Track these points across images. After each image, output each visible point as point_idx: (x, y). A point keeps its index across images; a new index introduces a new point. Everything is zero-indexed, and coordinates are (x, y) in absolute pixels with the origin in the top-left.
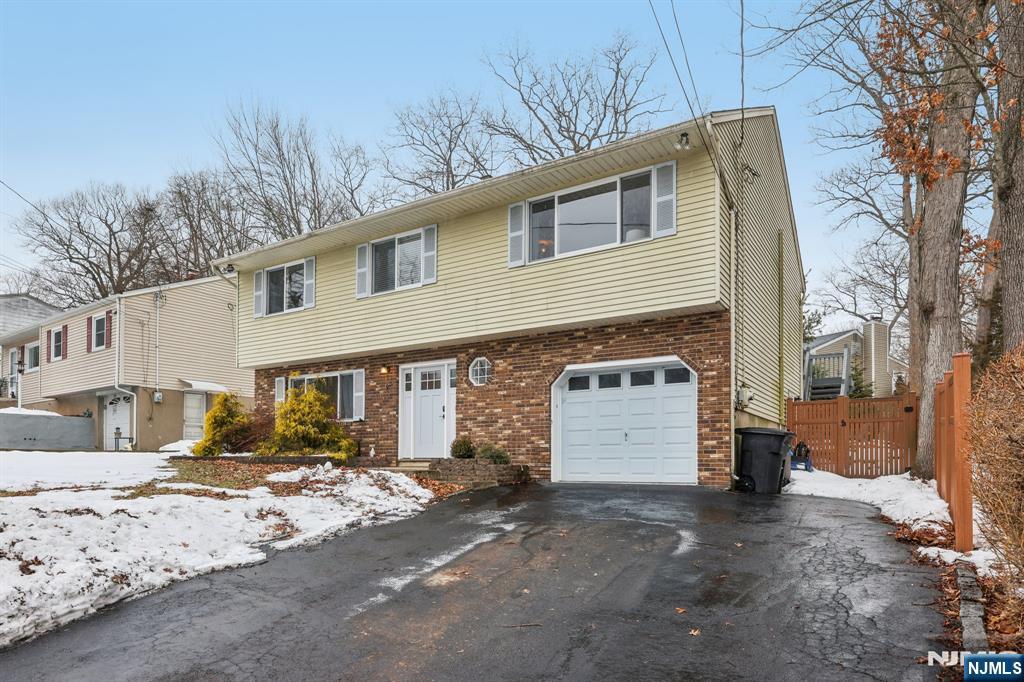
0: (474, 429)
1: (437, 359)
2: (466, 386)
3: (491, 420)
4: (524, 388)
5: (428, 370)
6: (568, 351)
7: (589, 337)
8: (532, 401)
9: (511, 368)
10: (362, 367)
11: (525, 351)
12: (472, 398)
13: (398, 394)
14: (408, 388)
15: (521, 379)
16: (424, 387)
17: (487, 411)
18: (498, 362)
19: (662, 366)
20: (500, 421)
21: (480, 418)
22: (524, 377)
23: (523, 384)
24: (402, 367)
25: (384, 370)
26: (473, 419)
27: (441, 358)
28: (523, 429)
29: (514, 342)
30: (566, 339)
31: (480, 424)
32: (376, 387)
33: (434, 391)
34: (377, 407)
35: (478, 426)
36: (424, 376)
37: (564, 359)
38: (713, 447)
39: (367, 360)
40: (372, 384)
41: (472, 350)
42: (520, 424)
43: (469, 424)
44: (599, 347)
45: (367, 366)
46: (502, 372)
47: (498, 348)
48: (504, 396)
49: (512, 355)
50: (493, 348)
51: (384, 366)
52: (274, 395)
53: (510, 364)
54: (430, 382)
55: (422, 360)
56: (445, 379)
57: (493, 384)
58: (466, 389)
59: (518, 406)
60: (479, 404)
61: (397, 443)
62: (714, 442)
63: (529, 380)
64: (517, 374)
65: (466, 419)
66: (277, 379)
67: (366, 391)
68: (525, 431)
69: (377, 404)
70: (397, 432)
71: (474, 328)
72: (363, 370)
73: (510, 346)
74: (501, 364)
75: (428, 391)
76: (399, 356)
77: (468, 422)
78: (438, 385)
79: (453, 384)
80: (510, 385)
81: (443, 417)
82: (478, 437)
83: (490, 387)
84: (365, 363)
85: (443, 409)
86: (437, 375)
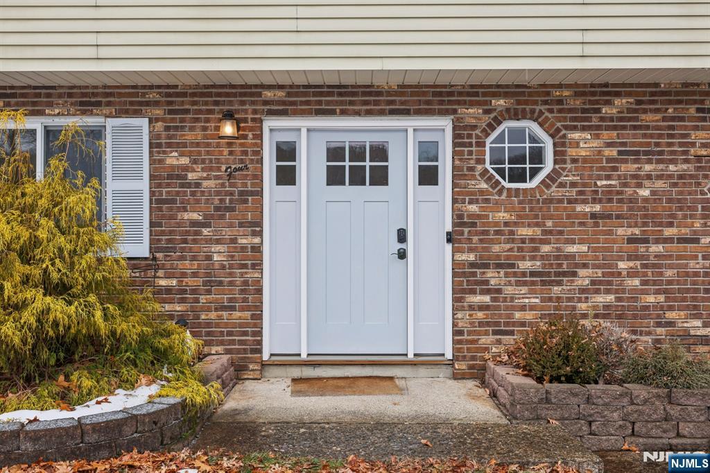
0: (509, 290)
1: (393, 112)
2: (484, 186)
3: (562, 270)
4: (646, 200)
5: (347, 140)
9: (613, 152)
10: (137, 113)
11: (649, 118)
12: (502, 216)
13: (260, 193)
14: (286, 177)
15: (639, 181)
16: (335, 177)
17: (546, 249)
18: (576, 135)
20: (582, 272)
21: (525, 265)
22: (649, 177)
23: (645, 193)
24: (269, 123)
25: (228, 129)
26: (505, 265)
27: (406, 113)
28: (646, 292)
29: (618, 94)
31: (523, 279)
32: (186, 169)
33: (368, 191)
34: (194, 223)
35: (518, 284)
36: (335, 153)
39: (153, 96)
40: (174, 159)
41: (501, 103)
42: (636, 282)
43: (494, 277)
45: (158, 112)
46: (585, 160)
47: (578, 103)
48: (594, 216)
49: (616, 123)
50: (560, 102)
51: (229, 116)
53: (609, 145)
54: (357, 167)
55: (344, 113)
56: (402, 164)
57: (562, 185)
58: (482, 192)
59: (631, 240)
61: (260, 317)
63: (660, 185)
64: (629, 168)
65: (486, 266)
67: (152, 177)
68: (651, 299)
69: (195, 216)
70: (259, 291)
71: (577, 50)
72: (144, 122)
73: (608, 103)
74: (584, 143)
75: (347, 191)
76: (268, 94)
77: (490, 273)
78: (380, 177)
79: (428, 176)
80: (609, 192)
81: (402, 255)
82: (523, 308)
83: (554, 191)
84: (148, 104)
85: (402, 236)
86: (380, 152)
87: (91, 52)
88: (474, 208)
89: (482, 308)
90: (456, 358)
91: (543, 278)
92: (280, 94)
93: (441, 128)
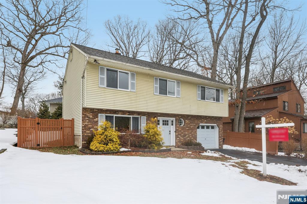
0: (181, 138)
1: (170, 117)
3: (185, 135)
4: (192, 128)
5: (165, 120)
6: (200, 120)
7: (204, 118)
8: (194, 131)
9: (189, 122)
10: (144, 116)
11: (192, 119)
12: (180, 129)
15: (191, 126)
16: (163, 124)
17: (184, 133)
18: (186, 121)
19: (211, 125)
20: (187, 135)
21: (182, 135)
24: (158, 118)
26: (180, 135)
30: (200, 118)
31: (182, 136)
33: (166, 126)
36: (163, 121)
37: (200, 122)
38: (221, 141)
41: (180, 117)
42: (191, 136)
44: (205, 121)
46: (187, 123)
47: (186, 117)
48: (188, 129)
49: (189, 119)
51: (156, 117)
54: (165, 123)
55: (166, 117)
56: (170, 123)
58: (178, 126)
59: (191, 132)
60: (182, 131)
63: (193, 126)
64: (190, 124)
67: (146, 124)
68: (192, 138)
72: (146, 117)
73: (189, 117)
74: (187, 121)
75: (164, 126)
76: (158, 114)
77: (179, 136)
78: (168, 124)
79: (172, 125)
80: (189, 127)
81: (170, 134)
82: (182, 140)
83: (184, 127)
84: (146, 115)
85: (170, 131)
86: (168, 121)
88: (178, 128)
89: (178, 140)
90: (176, 145)
91: (184, 136)
92: (159, 114)
93: (174, 119)
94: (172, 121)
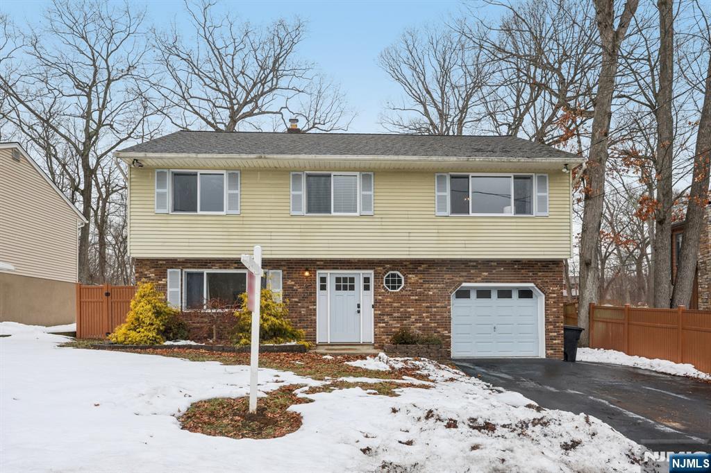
0: (391, 322)
1: (356, 269)
2: (383, 291)
3: (406, 316)
4: (431, 295)
5: (342, 276)
6: (464, 274)
7: (479, 267)
8: (438, 305)
9: (421, 281)
10: (279, 269)
11: (432, 271)
12: (389, 300)
13: (316, 293)
14: (323, 288)
15: (429, 289)
16: (338, 288)
17: (402, 310)
18: (411, 276)
19: (517, 288)
20: (412, 317)
21: (396, 315)
22: (432, 288)
23: (431, 293)
24: (318, 272)
25: (307, 274)
26: (390, 315)
27: (360, 269)
28: (431, 323)
29: (423, 264)
30: (463, 266)
31: (395, 319)
32: (293, 285)
33: (348, 292)
34: (296, 302)
35: (393, 320)
36: (338, 280)
37: (461, 279)
38: (555, 336)
39: (283, 263)
40: (290, 282)
41: (388, 266)
42: (428, 320)
43: (386, 318)
44: (486, 274)
45: (285, 268)
46: (413, 283)
47: (411, 266)
48: (416, 300)
49: (422, 272)
50: (406, 266)
51: (307, 270)
52: (165, 285)
53: (420, 279)
54: (345, 285)
55: (341, 269)
56: (359, 284)
57: (407, 291)
58: (383, 293)
59: (427, 307)
60: (395, 305)
61: (315, 330)
62: (556, 334)
63: (435, 290)
64: (426, 286)
65: (384, 315)
66: (169, 270)
67: (283, 288)
68: (433, 325)
69: (296, 300)
70: (315, 322)
72: (281, 271)
73: (420, 266)
74: (413, 278)
75: (342, 292)
76: (318, 263)
77: (385, 317)
78: (352, 288)
79: (367, 288)
80: (420, 293)
81: (359, 312)
82: (395, 327)
83: (404, 293)
84: (281, 266)
85: (359, 306)
86: (352, 280)
87: (270, 252)
88: (380, 297)
89: (383, 327)
90: (375, 343)
91: (401, 319)
92: (322, 263)
93: (370, 273)
94: (367, 280)
